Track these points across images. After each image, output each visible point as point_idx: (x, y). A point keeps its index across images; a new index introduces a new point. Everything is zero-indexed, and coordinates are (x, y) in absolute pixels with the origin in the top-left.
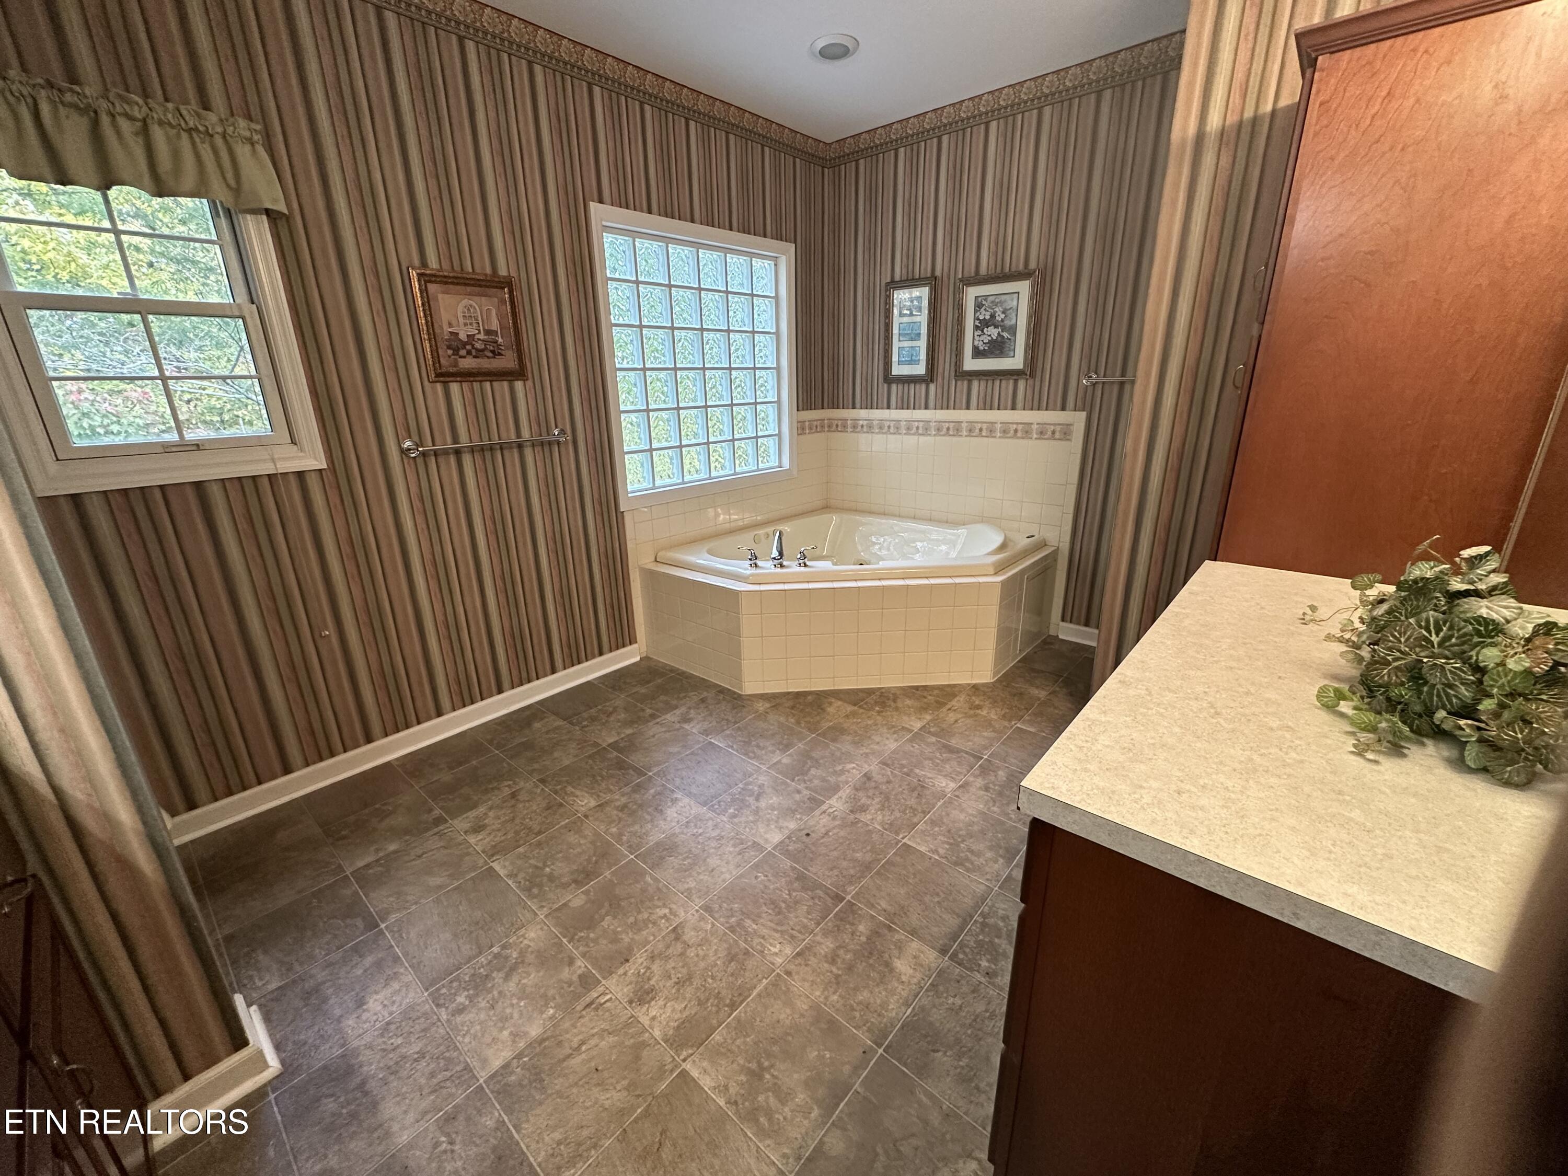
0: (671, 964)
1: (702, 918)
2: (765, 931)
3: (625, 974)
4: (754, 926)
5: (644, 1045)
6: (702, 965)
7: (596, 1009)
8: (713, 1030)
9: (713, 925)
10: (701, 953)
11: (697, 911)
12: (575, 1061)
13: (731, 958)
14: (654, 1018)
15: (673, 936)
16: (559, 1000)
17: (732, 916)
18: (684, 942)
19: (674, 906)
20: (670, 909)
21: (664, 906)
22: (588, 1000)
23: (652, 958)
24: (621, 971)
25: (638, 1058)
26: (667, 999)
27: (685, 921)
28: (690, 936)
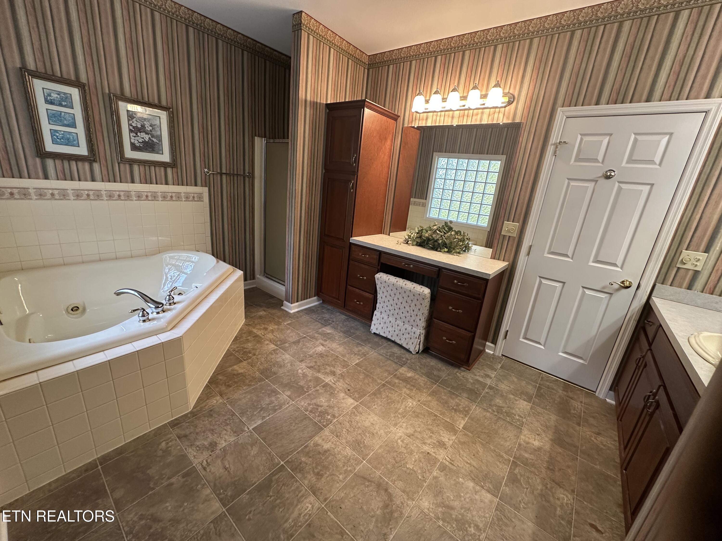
0: (425, 436)
1: (401, 427)
2: (403, 406)
3: (435, 453)
4: (401, 409)
5: (459, 441)
6: (423, 425)
7: (453, 461)
8: (446, 421)
9: (403, 423)
10: (418, 426)
11: (397, 429)
12: (474, 463)
13: (417, 416)
14: (449, 439)
15: (411, 437)
16: (454, 478)
17: (398, 416)
18: (414, 432)
19: (396, 438)
20: (398, 439)
21: (397, 442)
22: (450, 465)
23: (425, 443)
24: (434, 454)
25: (464, 443)
26: (440, 436)
27: (403, 432)
28: (410, 431)
